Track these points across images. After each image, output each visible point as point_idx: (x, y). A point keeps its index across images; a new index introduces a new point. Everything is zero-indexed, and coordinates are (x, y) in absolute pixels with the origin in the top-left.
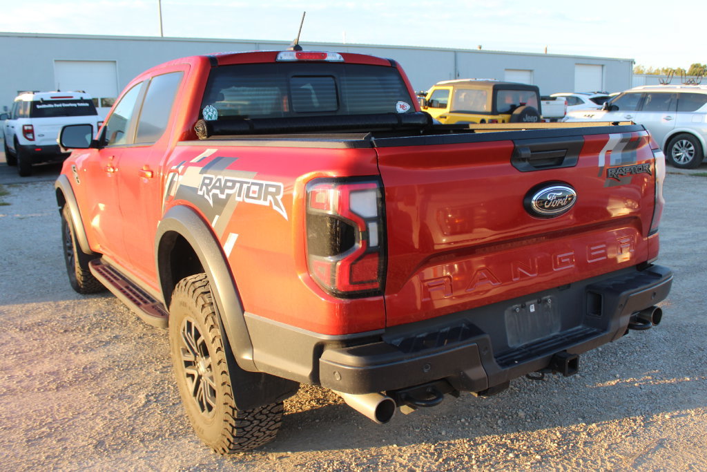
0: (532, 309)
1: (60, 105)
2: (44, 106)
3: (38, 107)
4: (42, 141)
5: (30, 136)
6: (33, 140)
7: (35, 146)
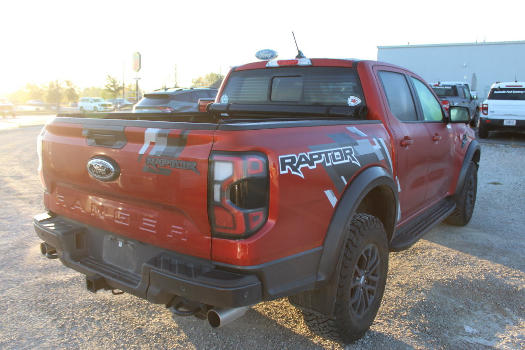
0: (120, 245)
1: (511, 92)
2: (499, 92)
3: (495, 92)
4: (492, 115)
5: (485, 112)
6: (487, 114)
7: (487, 118)
